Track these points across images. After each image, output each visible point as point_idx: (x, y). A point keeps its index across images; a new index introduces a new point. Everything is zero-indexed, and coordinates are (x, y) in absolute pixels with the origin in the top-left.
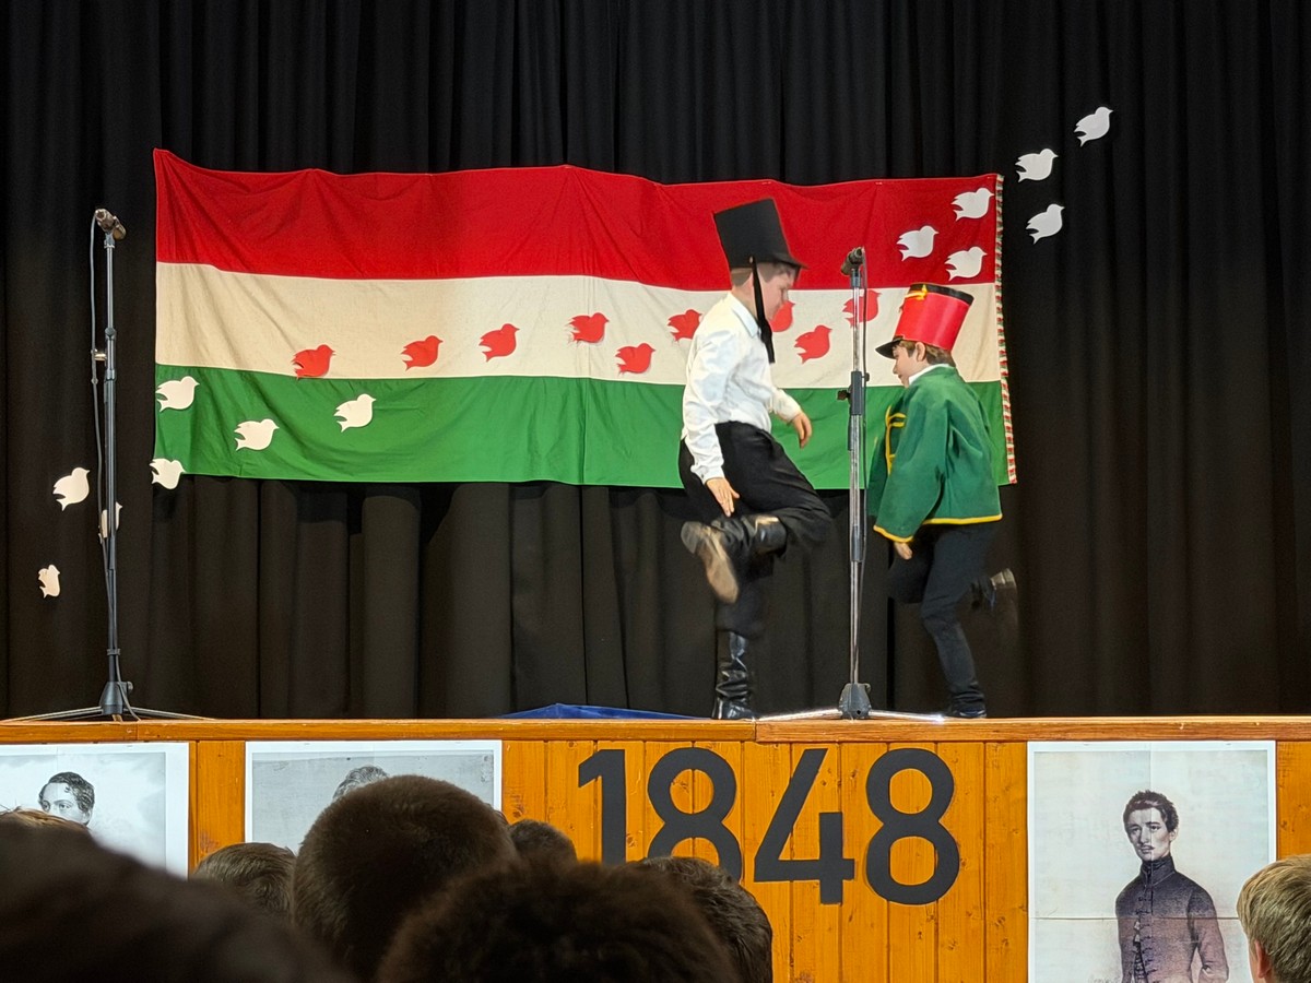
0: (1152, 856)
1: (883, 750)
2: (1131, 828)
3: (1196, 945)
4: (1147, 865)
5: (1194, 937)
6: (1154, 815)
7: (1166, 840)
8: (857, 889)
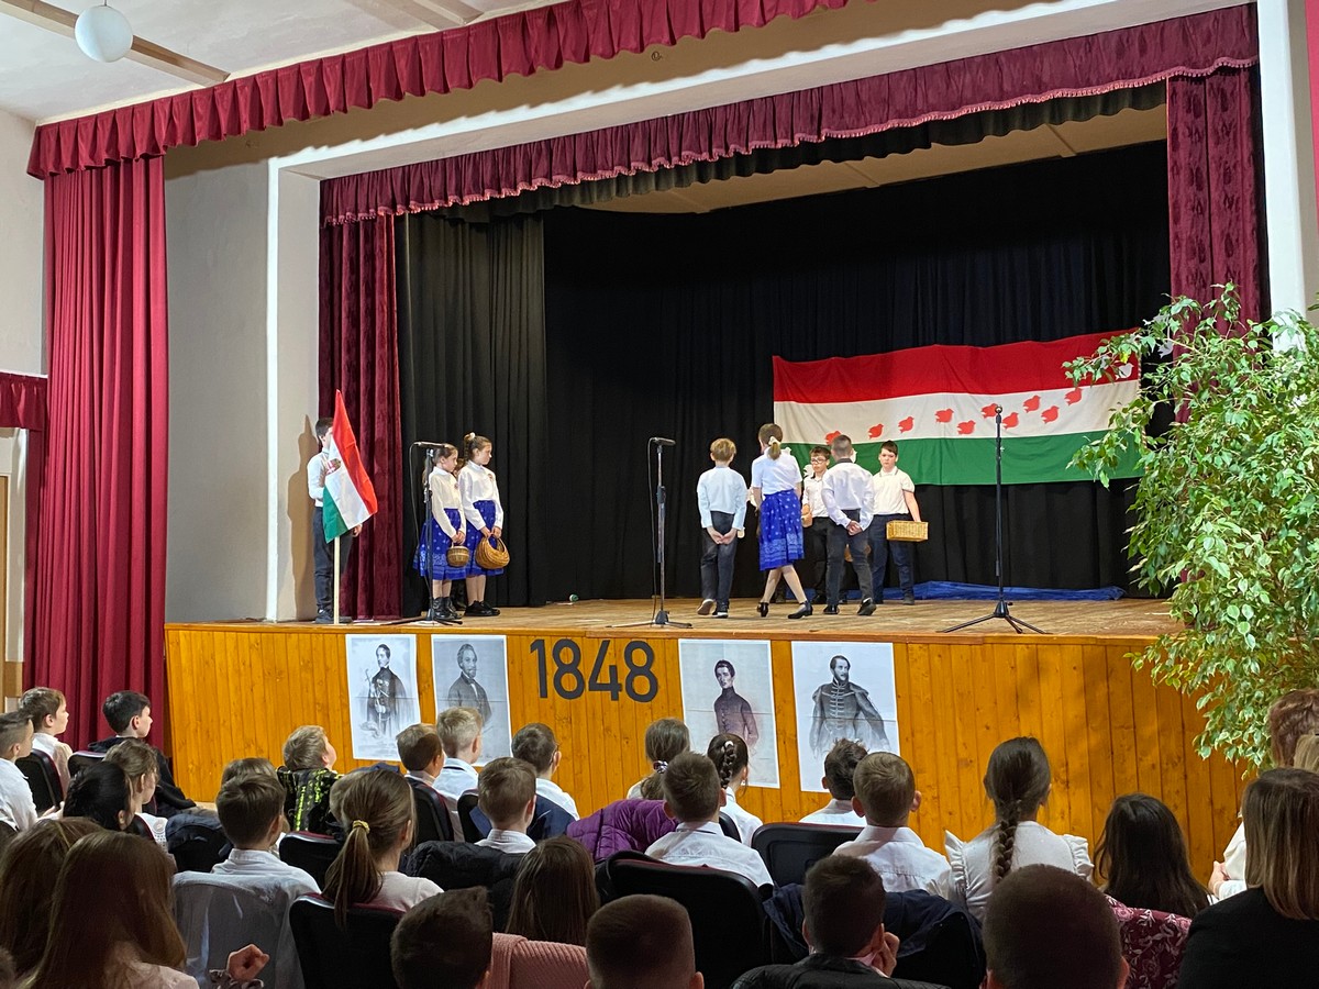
0: (726, 687)
1: (630, 641)
2: (718, 675)
3: (746, 724)
4: (724, 689)
5: (745, 721)
6: (726, 670)
7: (731, 680)
8: (623, 694)
